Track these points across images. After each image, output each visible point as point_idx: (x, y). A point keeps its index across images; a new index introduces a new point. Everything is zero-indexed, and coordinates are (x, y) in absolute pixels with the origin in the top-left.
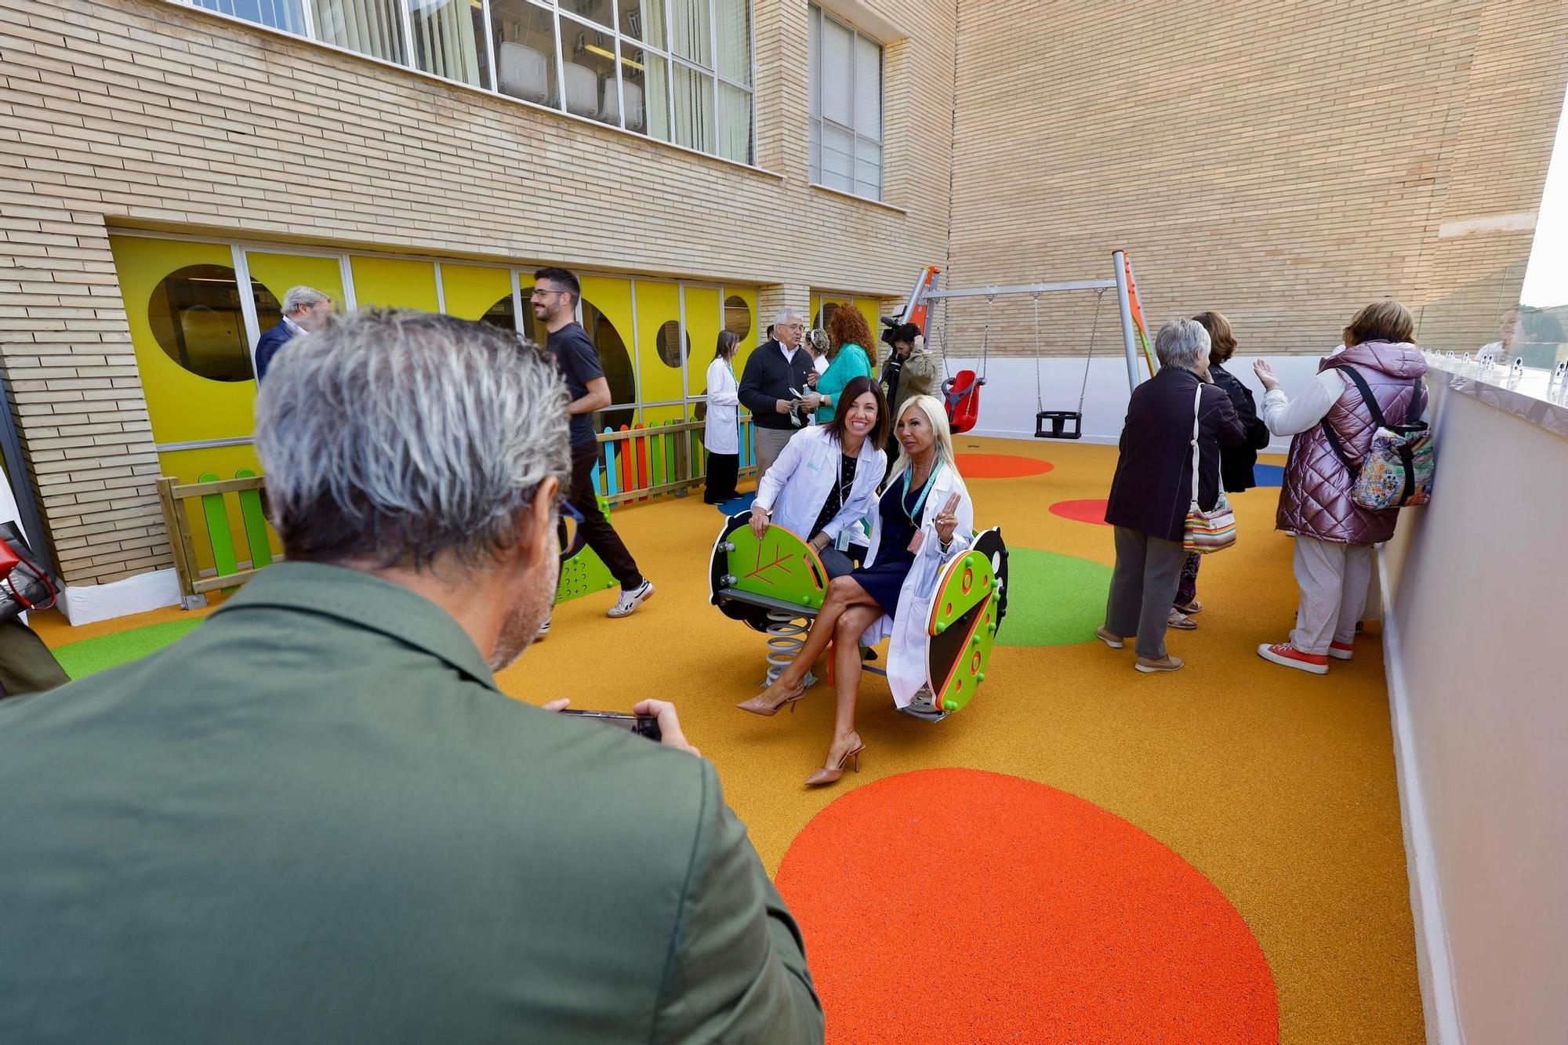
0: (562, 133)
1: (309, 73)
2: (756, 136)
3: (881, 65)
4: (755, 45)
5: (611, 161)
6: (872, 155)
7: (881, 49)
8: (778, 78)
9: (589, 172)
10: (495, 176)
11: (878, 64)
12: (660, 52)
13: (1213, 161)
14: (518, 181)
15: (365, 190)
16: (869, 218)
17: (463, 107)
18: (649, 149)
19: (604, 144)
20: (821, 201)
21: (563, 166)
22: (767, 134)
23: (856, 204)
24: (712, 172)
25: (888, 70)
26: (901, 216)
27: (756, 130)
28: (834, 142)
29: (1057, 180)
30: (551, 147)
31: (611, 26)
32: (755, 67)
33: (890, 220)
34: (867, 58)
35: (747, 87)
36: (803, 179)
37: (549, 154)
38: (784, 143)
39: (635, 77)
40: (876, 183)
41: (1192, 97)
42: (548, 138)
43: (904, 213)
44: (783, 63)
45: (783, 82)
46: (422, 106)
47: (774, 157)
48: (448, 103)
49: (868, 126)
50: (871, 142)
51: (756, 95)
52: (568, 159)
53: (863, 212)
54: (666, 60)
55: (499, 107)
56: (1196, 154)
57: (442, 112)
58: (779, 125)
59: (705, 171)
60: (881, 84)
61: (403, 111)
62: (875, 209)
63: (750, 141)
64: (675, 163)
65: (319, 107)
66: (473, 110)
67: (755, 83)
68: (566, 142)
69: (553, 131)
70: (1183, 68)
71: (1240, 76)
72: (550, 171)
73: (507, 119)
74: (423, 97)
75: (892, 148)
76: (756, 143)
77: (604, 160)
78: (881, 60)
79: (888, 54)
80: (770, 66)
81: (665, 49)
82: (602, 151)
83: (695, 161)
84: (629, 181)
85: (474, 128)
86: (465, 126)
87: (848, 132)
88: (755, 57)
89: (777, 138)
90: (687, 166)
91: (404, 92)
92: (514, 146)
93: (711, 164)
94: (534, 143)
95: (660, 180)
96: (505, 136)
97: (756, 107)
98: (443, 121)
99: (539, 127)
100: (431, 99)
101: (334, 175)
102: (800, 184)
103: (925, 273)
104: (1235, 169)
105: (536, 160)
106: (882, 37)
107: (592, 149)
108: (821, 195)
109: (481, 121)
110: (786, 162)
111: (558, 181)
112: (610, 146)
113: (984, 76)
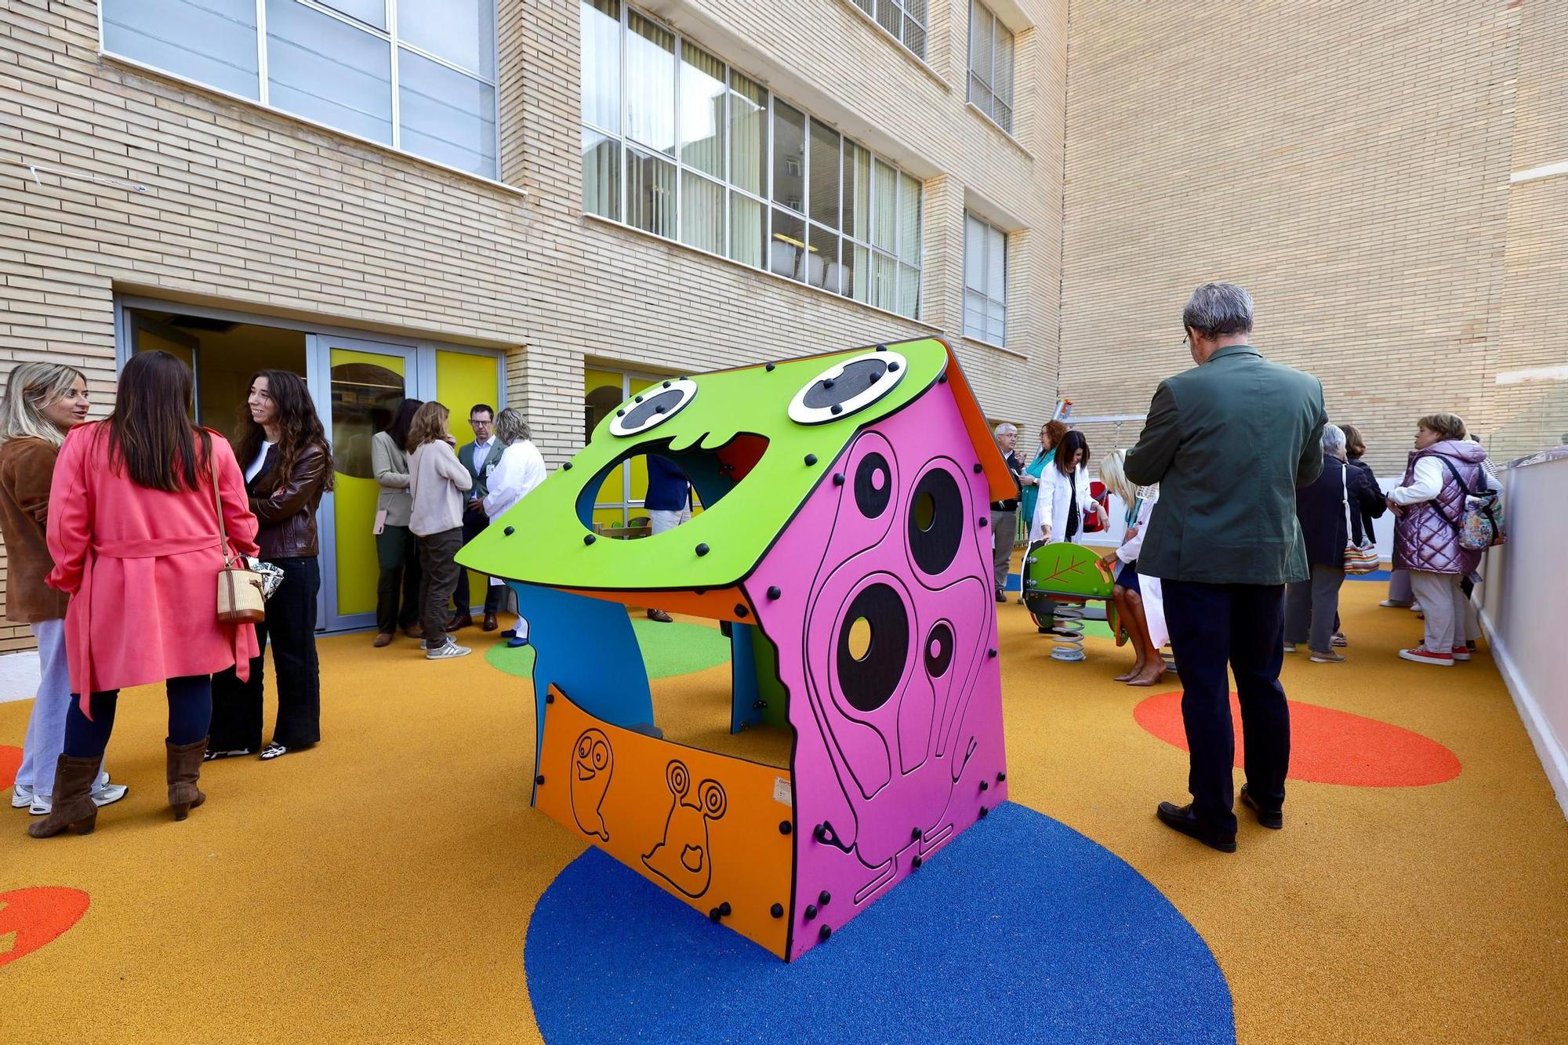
0: (814, 301)
1: (687, 264)
2: (922, 302)
3: (1005, 250)
4: (924, 237)
5: (840, 320)
6: (999, 314)
7: (1006, 236)
8: (943, 261)
9: (827, 328)
10: (775, 331)
11: (1003, 246)
12: (864, 244)
13: (1291, 322)
14: (787, 334)
15: (706, 339)
16: (1000, 362)
17: (762, 286)
18: (863, 311)
19: (836, 308)
20: (968, 348)
21: (813, 324)
22: (931, 300)
23: (992, 351)
24: (900, 328)
25: (1011, 251)
26: (1024, 361)
27: (922, 297)
28: (974, 305)
29: (1154, 334)
30: (807, 311)
31: (837, 229)
32: (924, 252)
33: (1015, 363)
34: (996, 242)
35: (916, 266)
36: (956, 332)
37: (805, 316)
38: (946, 307)
39: (848, 262)
40: (1001, 335)
41: (1269, 273)
42: (806, 305)
43: (1025, 358)
44: (947, 250)
45: (947, 263)
46: (742, 286)
47: (937, 316)
48: (755, 283)
49: (996, 293)
50: (998, 304)
51: (923, 271)
52: (816, 319)
53: (996, 357)
54: (868, 250)
55: (781, 286)
56: (1276, 315)
57: (751, 289)
58: (942, 293)
59: (896, 326)
60: (1005, 261)
61: (732, 289)
62: (1005, 355)
63: (917, 304)
64: (878, 321)
65: (690, 287)
66: (767, 287)
67: (923, 263)
68: (816, 308)
69: (809, 300)
70: (1259, 251)
71: (1309, 259)
72: (806, 327)
73: (784, 293)
74: (742, 280)
75: (1014, 309)
76: (922, 305)
77: (836, 319)
78: (1005, 244)
79: (1012, 240)
80: (936, 252)
81: (868, 242)
82: (835, 313)
83: (889, 319)
84: (849, 333)
85: (767, 299)
86: (762, 298)
87: (983, 297)
88: (923, 246)
89: (939, 303)
90: (885, 323)
91: (733, 277)
92: (786, 311)
93: (899, 322)
94: (798, 308)
95: (867, 333)
96: (783, 304)
97: (923, 280)
98: (751, 295)
99: (801, 298)
100: (745, 281)
101: (693, 330)
102: (955, 336)
103: (1061, 404)
104: (1311, 327)
105: (798, 320)
106: (1008, 228)
107: (829, 312)
108: (969, 344)
109: (770, 294)
110: (946, 320)
111: (808, 333)
112: (841, 310)
113: (1087, 255)
